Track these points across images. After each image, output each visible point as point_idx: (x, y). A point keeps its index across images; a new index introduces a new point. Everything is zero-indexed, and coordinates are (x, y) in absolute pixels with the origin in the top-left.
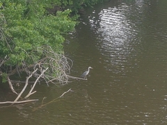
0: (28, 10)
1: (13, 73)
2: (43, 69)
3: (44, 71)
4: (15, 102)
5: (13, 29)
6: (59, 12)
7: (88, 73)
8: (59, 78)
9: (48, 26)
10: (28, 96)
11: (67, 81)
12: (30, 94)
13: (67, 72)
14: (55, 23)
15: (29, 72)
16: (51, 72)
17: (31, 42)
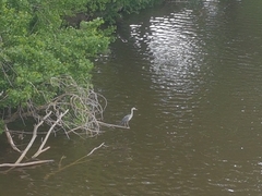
0: (36, 19)
1: (12, 118)
2: (61, 111)
3: (62, 115)
4: (17, 164)
5: (12, 50)
6: (84, 23)
7: (130, 117)
8: (86, 126)
9: (68, 45)
10: (36, 155)
11: (98, 131)
12: (40, 151)
13: (98, 116)
14: (78, 41)
15: (39, 117)
16: (72, 116)
17: (41, 70)
